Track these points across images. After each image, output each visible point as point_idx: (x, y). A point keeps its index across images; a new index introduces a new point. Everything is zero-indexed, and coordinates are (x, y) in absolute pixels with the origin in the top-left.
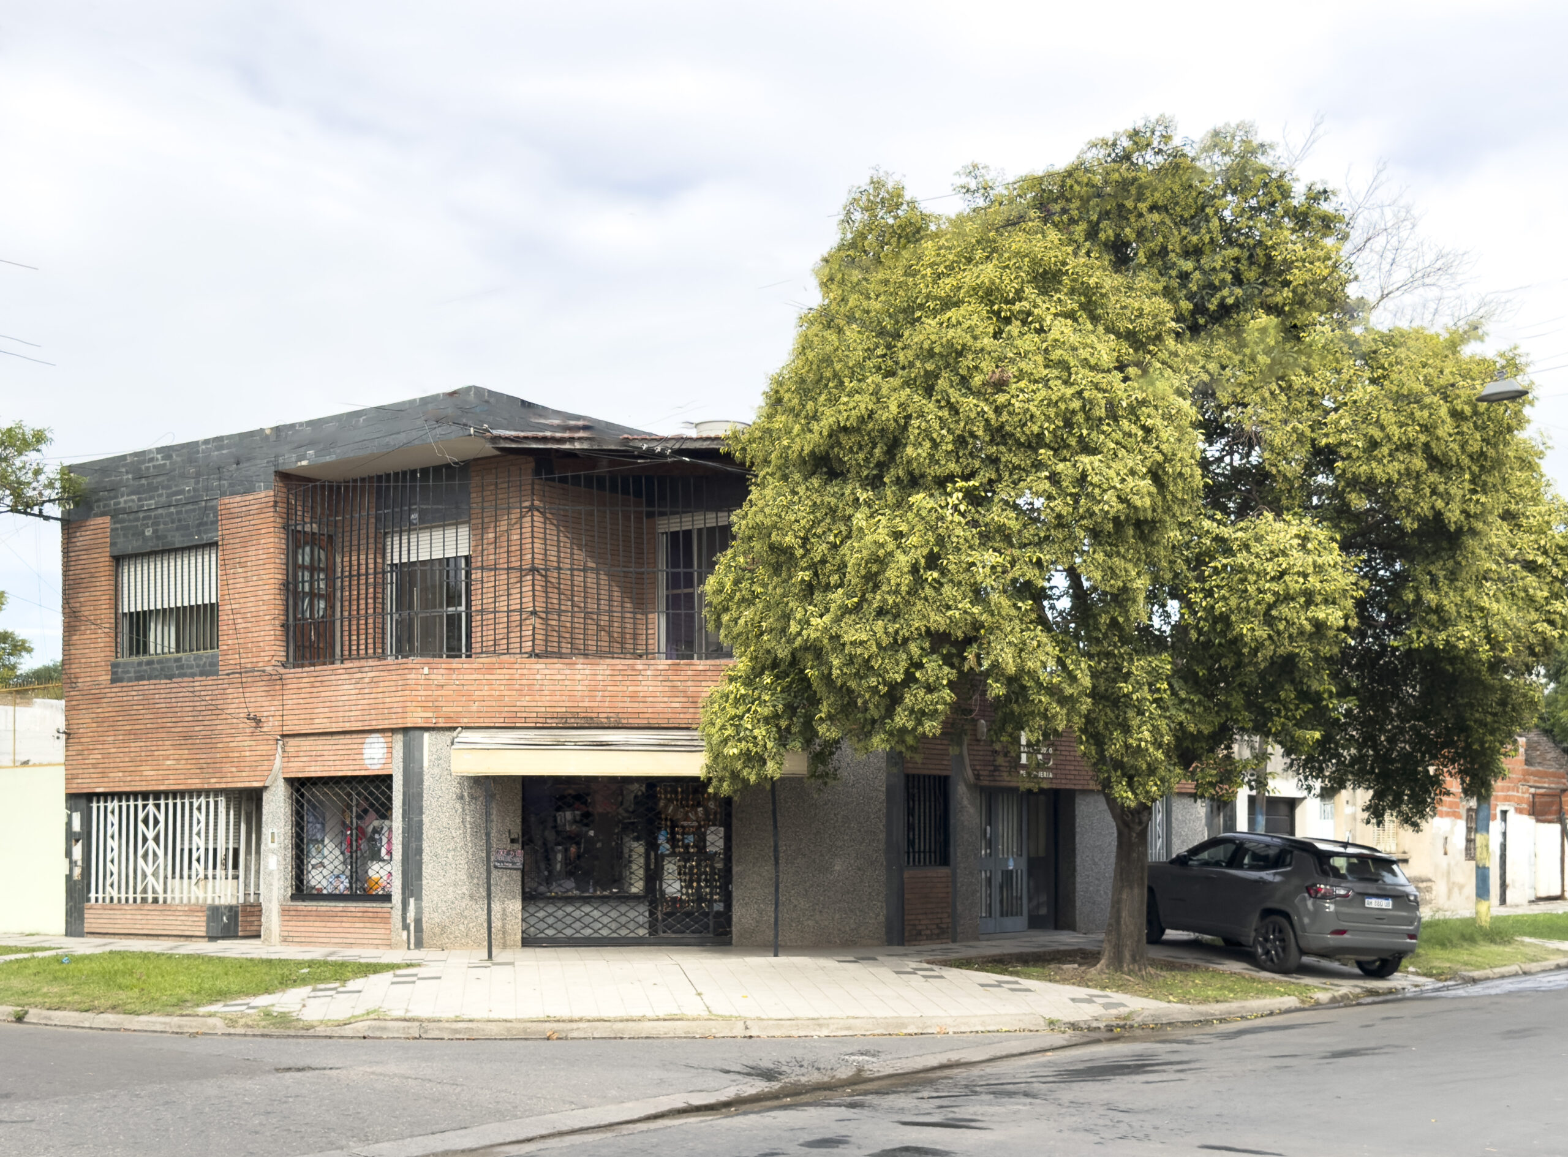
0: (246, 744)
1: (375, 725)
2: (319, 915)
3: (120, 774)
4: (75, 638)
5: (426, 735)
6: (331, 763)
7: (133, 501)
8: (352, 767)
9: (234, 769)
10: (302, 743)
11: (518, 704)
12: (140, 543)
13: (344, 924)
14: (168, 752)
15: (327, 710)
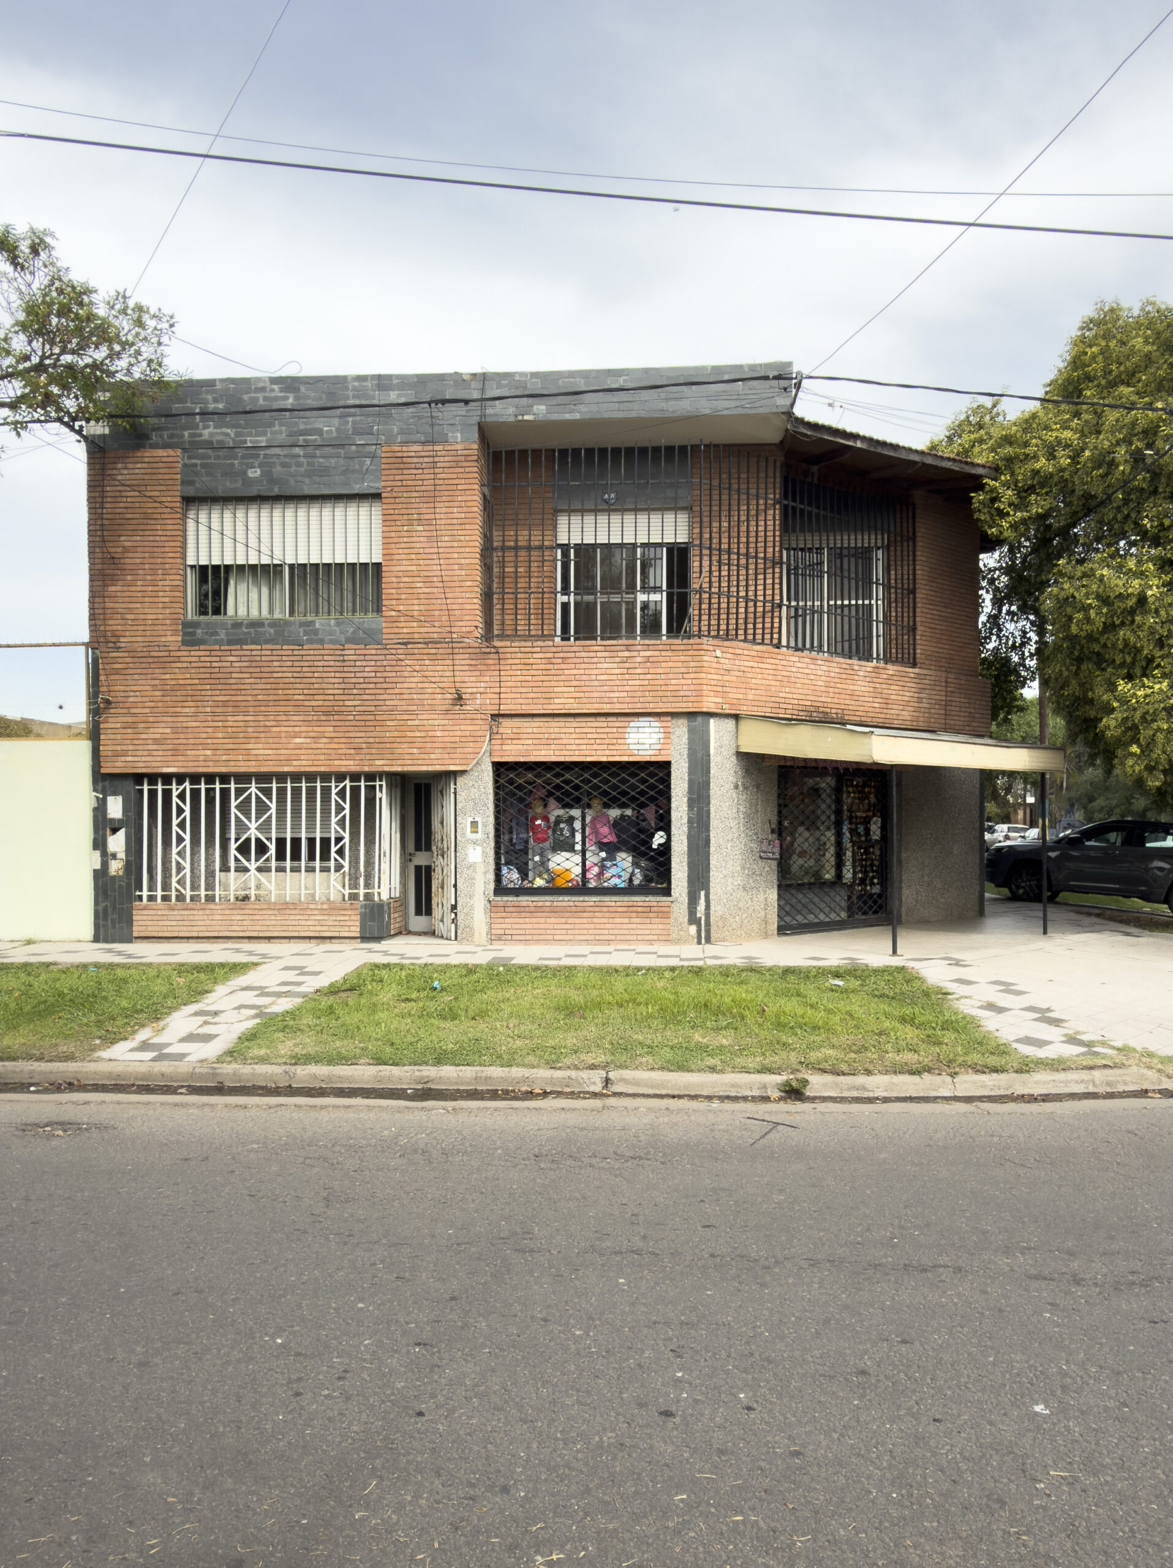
0: (436, 723)
1: (651, 708)
2: (554, 911)
3: (209, 752)
4: (113, 588)
5: (712, 721)
6: (574, 747)
7: (228, 435)
8: (607, 752)
9: (415, 751)
10: (525, 724)
11: (781, 695)
12: (239, 484)
13: (596, 920)
14: (297, 729)
15: (572, 689)
